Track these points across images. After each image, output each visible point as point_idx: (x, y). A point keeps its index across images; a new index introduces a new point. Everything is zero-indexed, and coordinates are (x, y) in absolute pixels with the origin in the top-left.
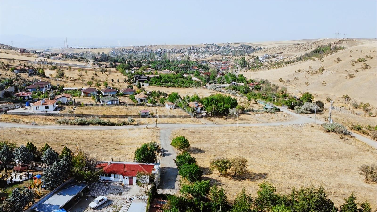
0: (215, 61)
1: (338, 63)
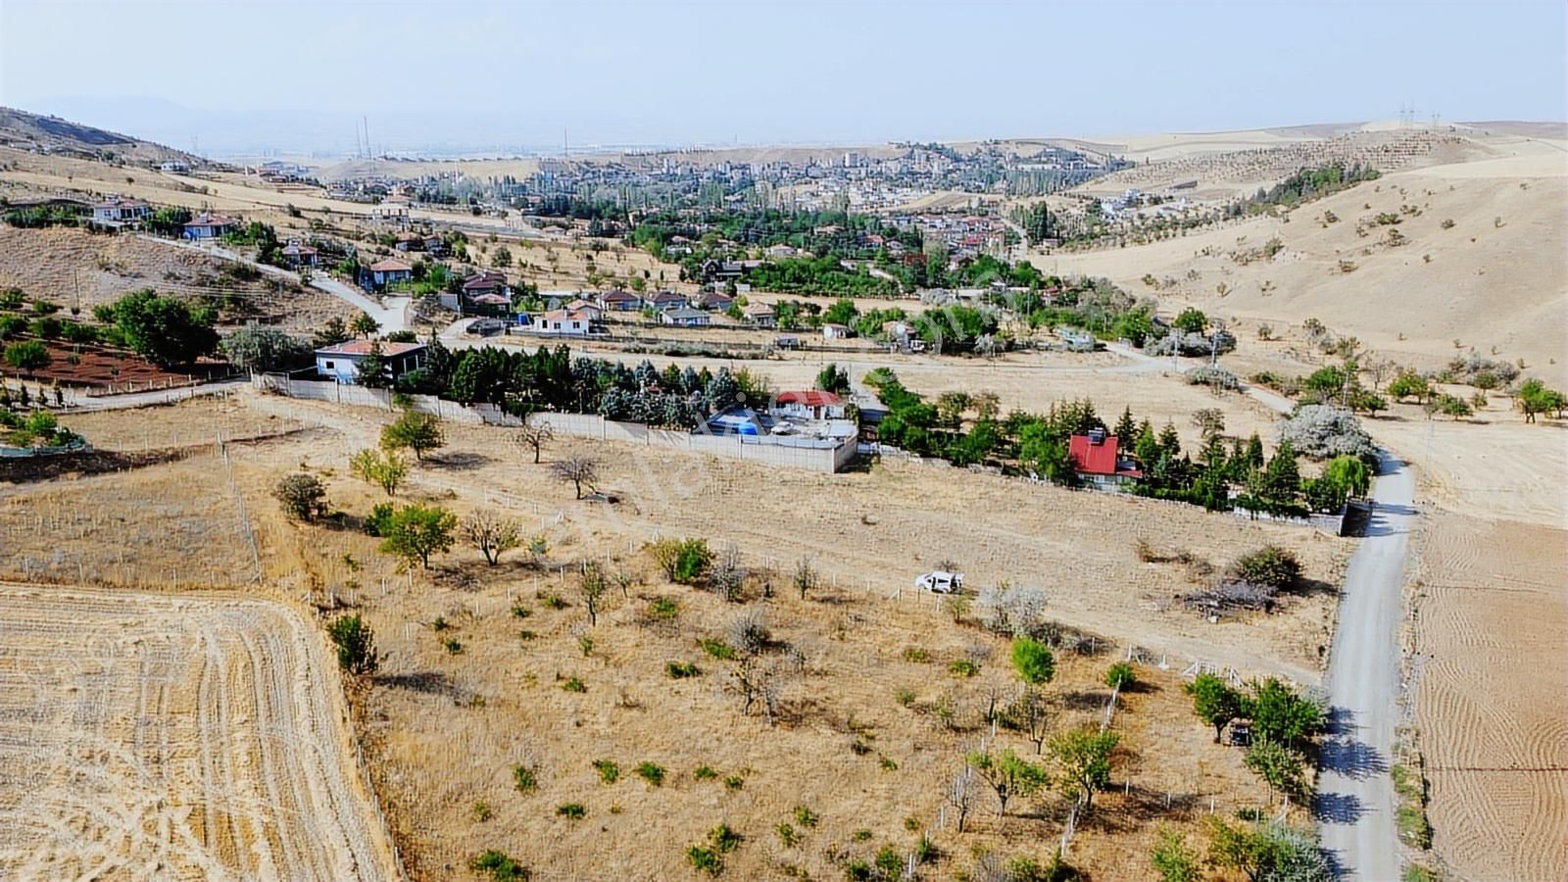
0: (941, 213)
1: (1325, 226)
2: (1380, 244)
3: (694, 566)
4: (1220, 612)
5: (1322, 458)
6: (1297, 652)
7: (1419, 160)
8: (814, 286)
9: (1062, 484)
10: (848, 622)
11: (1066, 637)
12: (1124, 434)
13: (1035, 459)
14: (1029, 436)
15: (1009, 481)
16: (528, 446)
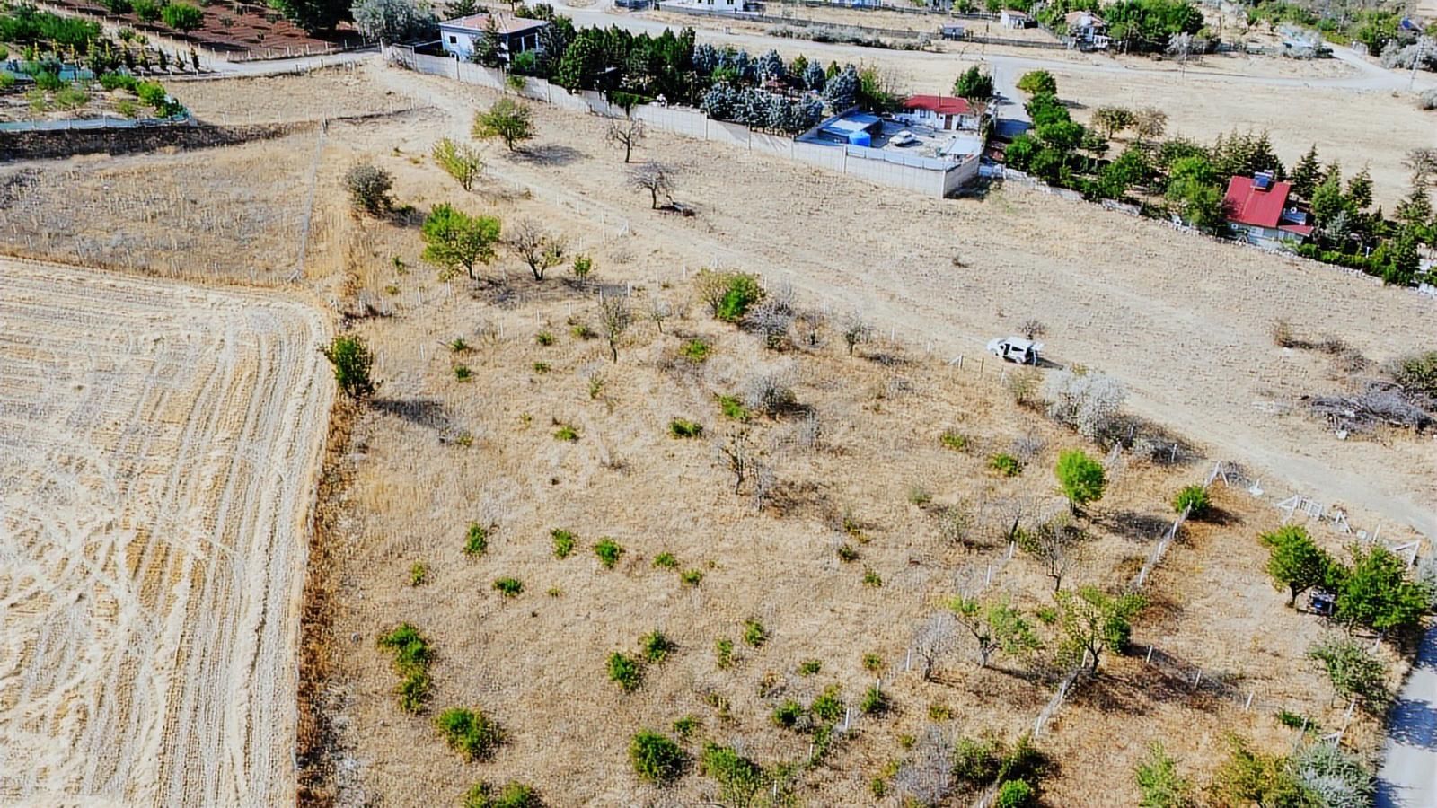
3: (737, 304)
9: (1209, 233)
11: (1141, 441)
12: (1302, 177)
13: (1183, 200)
14: (1183, 172)
15: (1145, 223)
16: (617, 143)
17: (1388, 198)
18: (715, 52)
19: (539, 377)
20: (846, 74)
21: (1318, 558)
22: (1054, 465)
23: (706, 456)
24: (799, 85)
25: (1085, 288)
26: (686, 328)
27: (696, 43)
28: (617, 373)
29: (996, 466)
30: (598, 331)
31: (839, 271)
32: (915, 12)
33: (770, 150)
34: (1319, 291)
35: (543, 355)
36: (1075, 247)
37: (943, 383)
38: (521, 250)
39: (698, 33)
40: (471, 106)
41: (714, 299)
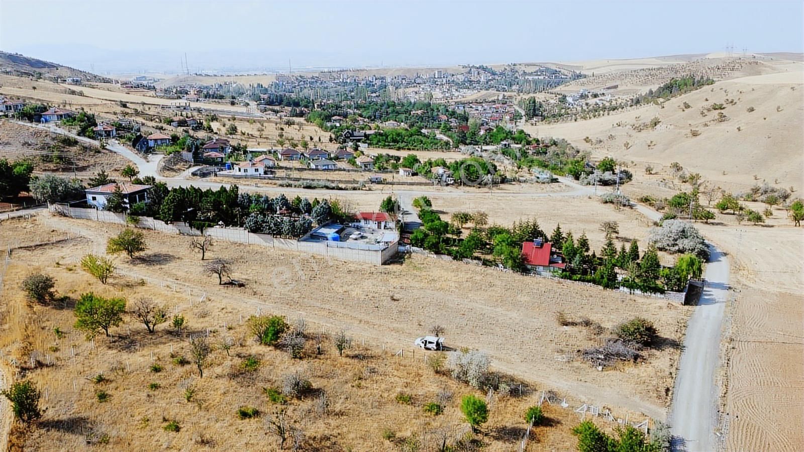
1: (683, 111)
2: (713, 120)
3: (273, 335)
4: (604, 363)
5: (675, 252)
6: (651, 393)
7: (736, 73)
8: (403, 145)
9: (517, 272)
10: (366, 374)
11: (503, 386)
12: (556, 240)
13: (502, 256)
14: (500, 242)
15: (486, 269)
16: (197, 250)
17: (597, 246)
18: (250, 197)
19: (153, 392)
20: (323, 204)
21: (602, 438)
22: (459, 406)
23: (261, 428)
24: (298, 212)
25: (461, 306)
26: (244, 351)
27: (240, 192)
28: (203, 384)
29: (429, 411)
30: (190, 360)
31: (329, 310)
32: (355, 171)
33: (285, 247)
34: (574, 295)
35: (155, 378)
36: (453, 284)
37: (394, 366)
38: (139, 316)
39: (240, 187)
40: (106, 235)
41: (260, 333)
